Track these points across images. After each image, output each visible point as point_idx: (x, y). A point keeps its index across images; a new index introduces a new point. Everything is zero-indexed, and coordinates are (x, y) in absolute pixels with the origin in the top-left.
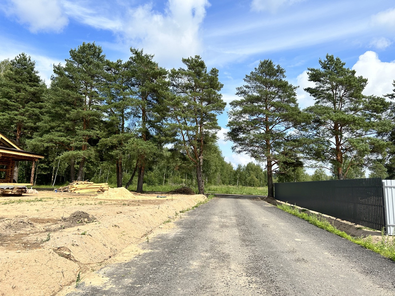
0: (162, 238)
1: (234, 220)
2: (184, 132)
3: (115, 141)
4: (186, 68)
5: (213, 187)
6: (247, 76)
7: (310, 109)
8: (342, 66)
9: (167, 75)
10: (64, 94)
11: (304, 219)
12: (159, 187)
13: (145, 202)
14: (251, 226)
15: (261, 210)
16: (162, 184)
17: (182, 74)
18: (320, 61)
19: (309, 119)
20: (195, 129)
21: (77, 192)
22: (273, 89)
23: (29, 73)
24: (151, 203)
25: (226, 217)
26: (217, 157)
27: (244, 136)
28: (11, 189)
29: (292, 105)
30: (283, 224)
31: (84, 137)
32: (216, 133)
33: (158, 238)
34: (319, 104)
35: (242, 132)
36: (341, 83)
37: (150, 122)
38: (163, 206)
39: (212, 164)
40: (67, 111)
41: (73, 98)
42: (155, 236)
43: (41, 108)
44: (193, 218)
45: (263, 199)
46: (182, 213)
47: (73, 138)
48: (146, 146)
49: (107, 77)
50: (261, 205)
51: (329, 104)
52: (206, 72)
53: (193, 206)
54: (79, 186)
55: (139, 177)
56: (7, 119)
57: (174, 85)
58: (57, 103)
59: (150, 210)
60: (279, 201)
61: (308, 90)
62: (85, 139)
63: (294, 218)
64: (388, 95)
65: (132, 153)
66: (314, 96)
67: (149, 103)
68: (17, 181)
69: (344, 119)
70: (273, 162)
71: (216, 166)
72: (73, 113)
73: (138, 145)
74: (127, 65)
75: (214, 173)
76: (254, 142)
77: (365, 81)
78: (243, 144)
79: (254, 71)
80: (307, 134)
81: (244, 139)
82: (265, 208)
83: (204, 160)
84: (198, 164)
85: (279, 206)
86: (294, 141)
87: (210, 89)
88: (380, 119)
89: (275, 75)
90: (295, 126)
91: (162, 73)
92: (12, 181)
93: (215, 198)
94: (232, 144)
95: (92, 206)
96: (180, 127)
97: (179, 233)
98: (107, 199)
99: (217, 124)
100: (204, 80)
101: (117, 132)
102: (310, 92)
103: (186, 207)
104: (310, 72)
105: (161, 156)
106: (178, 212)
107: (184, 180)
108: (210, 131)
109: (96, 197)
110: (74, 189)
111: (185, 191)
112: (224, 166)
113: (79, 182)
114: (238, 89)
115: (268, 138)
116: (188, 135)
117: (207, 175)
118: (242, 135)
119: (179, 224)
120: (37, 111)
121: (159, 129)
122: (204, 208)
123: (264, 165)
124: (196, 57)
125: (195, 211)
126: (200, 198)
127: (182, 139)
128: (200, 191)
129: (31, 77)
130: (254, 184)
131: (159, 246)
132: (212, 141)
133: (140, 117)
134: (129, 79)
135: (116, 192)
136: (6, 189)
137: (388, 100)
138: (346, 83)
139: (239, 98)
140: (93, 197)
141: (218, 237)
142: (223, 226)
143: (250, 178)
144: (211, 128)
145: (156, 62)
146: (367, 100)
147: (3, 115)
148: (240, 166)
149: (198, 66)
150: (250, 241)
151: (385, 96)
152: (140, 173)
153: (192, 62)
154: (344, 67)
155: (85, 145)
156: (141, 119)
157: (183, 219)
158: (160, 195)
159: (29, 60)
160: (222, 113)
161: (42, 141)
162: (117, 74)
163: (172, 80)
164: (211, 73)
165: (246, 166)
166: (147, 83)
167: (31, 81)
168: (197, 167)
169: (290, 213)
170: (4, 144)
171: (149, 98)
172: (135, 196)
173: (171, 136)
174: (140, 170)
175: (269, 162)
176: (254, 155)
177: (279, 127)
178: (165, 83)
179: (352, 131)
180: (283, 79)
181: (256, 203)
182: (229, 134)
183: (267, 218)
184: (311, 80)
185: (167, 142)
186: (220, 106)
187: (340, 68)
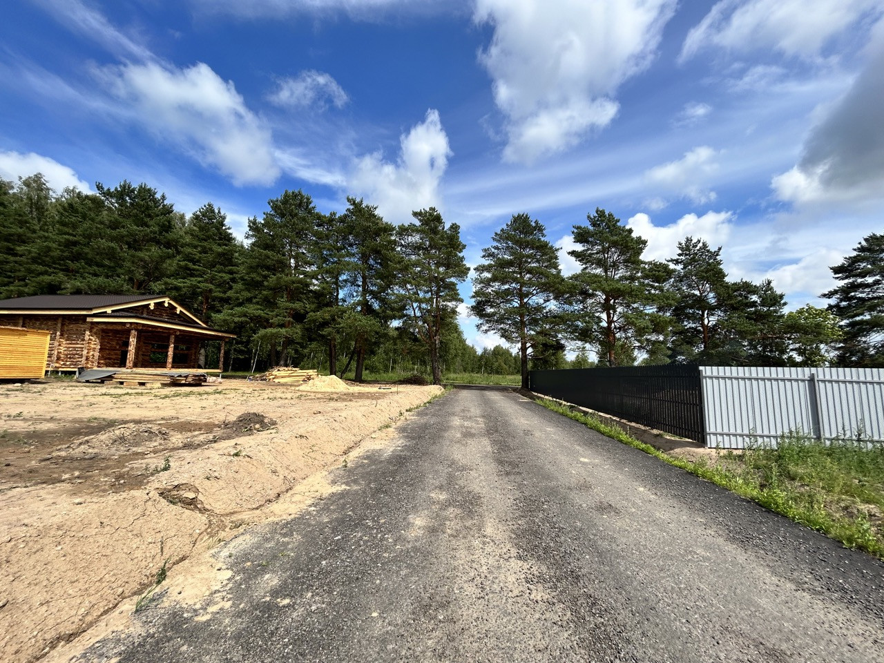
0: (372, 457)
1: (481, 424)
2: (415, 305)
3: (327, 316)
4: (418, 223)
5: (452, 375)
6: (496, 234)
7: (575, 277)
8: (616, 223)
9: (394, 232)
10: (261, 255)
11: (577, 421)
12: (385, 375)
13: (361, 396)
14: (509, 434)
15: (517, 407)
16: (388, 372)
17: (413, 231)
18: (589, 217)
19: (575, 288)
20: (430, 301)
21: (276, 381)
22: (528, 251)
23: (218, 229)
24: (368, 398)
25: (470, 418)
26: (458, 338)
27: (492, 310)
28: (185, 377)
29: (554, 271)
30: (552, 429)
31: (288, 311)
32: (457, 307)
33: (365, 459)
34: (587, 271)
35: (489, 306)
36: (615, 244)
37: (372, 292)
38: (383, 403)
39: (452, 346)
40: (266, 277)
41: (273, 260)
42: (361, 454)
43: (231, 273)
44: (424, 420)
45: (515, 390)
46: (408, 413)
47: (273, 311)
48: (367, 322)
49: (316, 234)
50: (515, 400)
51: (599, 271)
52: (443, 228)
53: (425, 402)
54: (281, 374)
55: (358, 361)
56: (188, 287)
57: (402, 245)
58: (252, 269)
59: (363, 409)
60: (536, 394)
61: (573, 253)
62: (289, 313)
63: (564, 419)
64: (672, 260)
65: (349, 330)
66: (580, 261)
67: (370, 268)
68: (203, 366)
69: (619, 290)
70: (528, 345)
71: (456, 349)
72: (273, 279)
73: (355, 320)
74: (343, 219)
75: (453, 358)
76: (506, 318)
77: (645, 242)
78: (490, 321)
79: (505, 227)
80: (572, 309)
81: (493, 314)
82: (521, 404)
83: (441, 342)
84: (433, 346)
85: (538, 401)
86: (555, 317)
87: (450, 249)
88: (662, 290)
89: (532, 233)
90: (556, 298)
91: (388, 229)
92: (196, 366)
93: (455, 390)
94: (476, 320)
95: (286, 401)
96: (410, 298)
97: (399, 448)
98: (312, 390)
99: (459, 295)
100: (442, 238)
101: (329, 304)
102: (575, 256)
103: (416, 402)
104: (576, 231)
105: (386, 335)
106: (403, 411)
107: (416, 367)
108: (449, 304)
109: (297, 388)
110: (273, 377)
111: (416, 381)
112: (467, 351)
113: (281, 369)
114: (485, 250)
115: (523, 313)
116: (420, 308)
117: (445, 361)
118: (490, 310)
119: (402, 430)
120: (227, 277)
121: (383, 301)
122: (440, 405)
123: (517, 348)
124: (431, 209)
125: (427, 408)
126: (435, 390)
127: (412, 314)
128: (436, 381)
129: (221, 234)
130: (501, 372)
131: (362, 477)
132: (451, 318)
133: (359, 286)
134: (345, 238)
135: (324, 382)
136: (178, 377)
137: (672, 266)
138: (622, 245)
139: (486, 262)
140: (293, 388)
141: (459, 456)
142: (468, 434)
143: (497, 363)
144: (450, 301)
145: (381, 216)
146: (647, 266)
147: (184, 283)
148: (485, 350)
149: (433, 220)
150: (510, 463)
151: (668, 261)
152: (359, 357)
153: (426, 216)
154: (618, 224)
155: (289, 321)
156: (361, 289)
157: (408, 422)
158: (383, 386)
159: (219, 212)
160: (464, 280)
161: (233, 315)
162: (331, 231)
163: (400, 239)
164: (450, 230)
165: (492, 349)
166: (368, 242)
167: (220, 239)
168: (432, 351)
169: (556, 412)
170: (184, 319)
171: (371, 262)
172: (349, 387)
173: (398, 310)
174: (359, 353)
175: (524, 345)
176: (505, 335)
177: (537, 299)
178: (391, 242)
179: (628, 306)
180: (542, 239)
181: (507, 397)
182: (473, 308)
183: (528, 420)
184: (577, 242)
185: (394, 317)
186: (462, 272)
187: (614, 225)
